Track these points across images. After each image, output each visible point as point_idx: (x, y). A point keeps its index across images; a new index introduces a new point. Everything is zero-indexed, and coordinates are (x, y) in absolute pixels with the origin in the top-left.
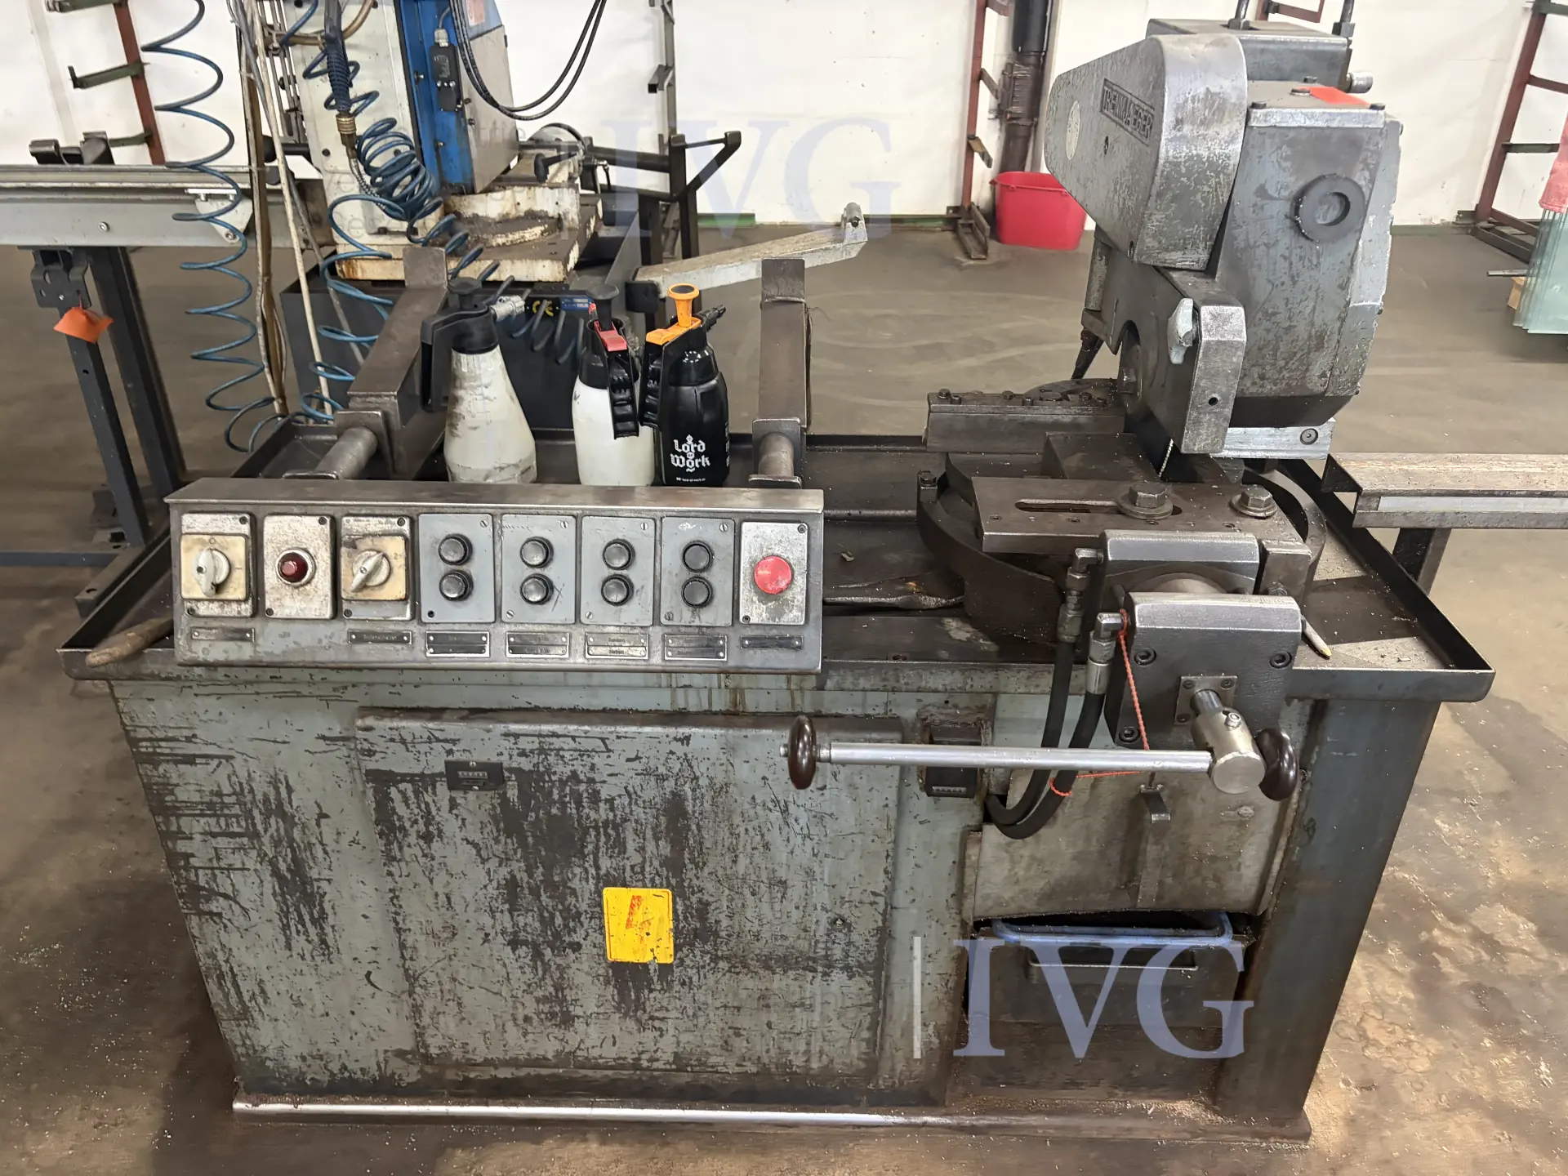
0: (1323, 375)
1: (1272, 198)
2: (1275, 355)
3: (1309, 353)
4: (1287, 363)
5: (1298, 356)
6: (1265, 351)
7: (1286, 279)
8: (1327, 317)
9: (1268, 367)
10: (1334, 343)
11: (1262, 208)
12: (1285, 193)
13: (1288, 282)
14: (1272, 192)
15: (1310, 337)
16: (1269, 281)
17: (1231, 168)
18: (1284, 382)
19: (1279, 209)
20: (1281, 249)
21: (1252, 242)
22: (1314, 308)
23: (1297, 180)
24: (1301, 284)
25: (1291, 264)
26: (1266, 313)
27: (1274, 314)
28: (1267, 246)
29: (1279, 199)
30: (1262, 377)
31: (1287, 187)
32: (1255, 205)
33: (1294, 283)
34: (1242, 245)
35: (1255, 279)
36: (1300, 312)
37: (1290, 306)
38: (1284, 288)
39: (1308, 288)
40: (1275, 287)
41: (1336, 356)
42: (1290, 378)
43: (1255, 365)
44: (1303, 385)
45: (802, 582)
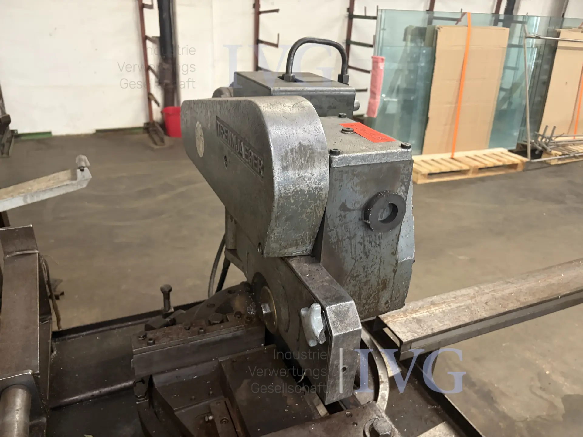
1: (349, 210)
3: (379, 293)
4: (367, 301)
7: (362, 255)
8: (387, 271)
11: (345, 217)
12: (358, 206)
13: (364, 257)
14: (349, 206)
17: (324, 196)
18: (366, 311)
19: (355, 215)
20: (358, 239)
21: (340, 238)
23: (364, 197)
25: (365, 246)
26: (353, 277)
28: (350, 238)
29: (354, 210)
31: (358, 202)
32: (340, 216)
33: (367, 256)
34: (335, 240)
35: (344, 259)
36: (372, 272)
37: (366, 270)
38: (362, 260)
39: (375, 258)
40: (356, 261)
41: (393, 291)
42: (369, 308)
44: (377, 310)
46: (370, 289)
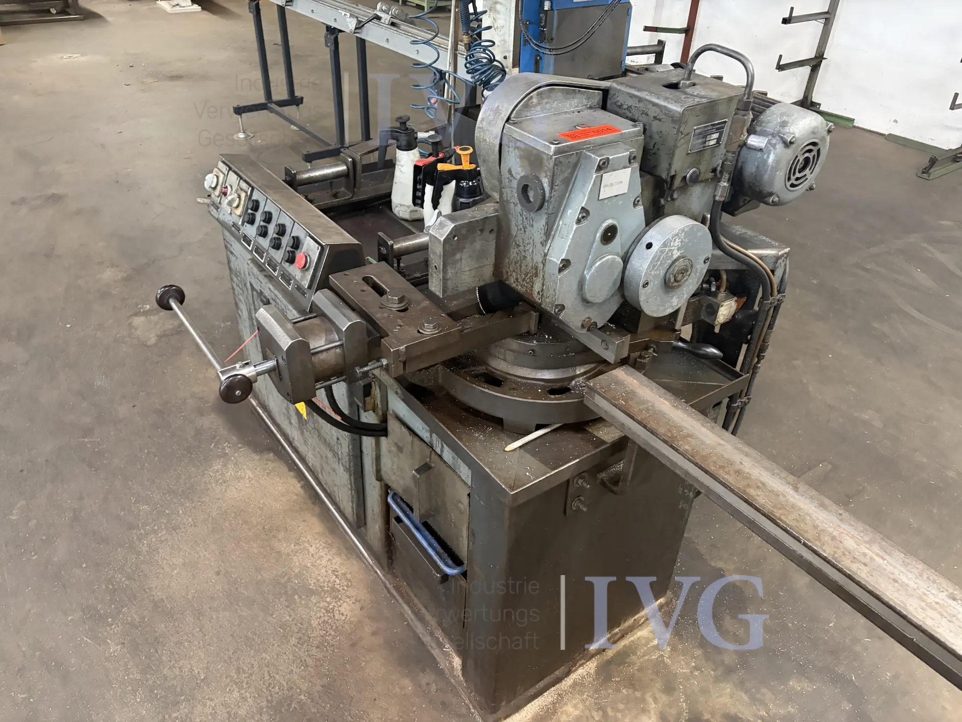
0: (538, 293)
1: (514, 177)
2: (521, 270)
3: (532, 276)
4: (525, 277)
5: (529, 275)
6: (517, 265)
7: (521, 226)
8: (538, 259)
9: (519, 275)
10: (541, 276)
11: (511, 181)
12: (519, 178)
13: (523, 231)
14: (513, 174)
15: (532, 267)
16: (516, 225)
20: (519, 208)
21: (509, 199)
22: (533, 251)
23: (522, 172)
24: (527, 234)
25: (523, 220)
27: (519, 245)
28: (514, 203)
29: (516, 179)
30: (517, 279)
31: (519, 175)
32: (508, 178)
33: (525, 231)
34: (505, 199)
35: (511, 221)
36: (528, 250)
37: (524, 244)
38: (521, 232)
39: (530, 237)
40: (518, 230)
41: (543, 285)
42: (526, 287)
43: (514, 271)
44: (532, 294)
45: (311, 271)
46: (527, 267)
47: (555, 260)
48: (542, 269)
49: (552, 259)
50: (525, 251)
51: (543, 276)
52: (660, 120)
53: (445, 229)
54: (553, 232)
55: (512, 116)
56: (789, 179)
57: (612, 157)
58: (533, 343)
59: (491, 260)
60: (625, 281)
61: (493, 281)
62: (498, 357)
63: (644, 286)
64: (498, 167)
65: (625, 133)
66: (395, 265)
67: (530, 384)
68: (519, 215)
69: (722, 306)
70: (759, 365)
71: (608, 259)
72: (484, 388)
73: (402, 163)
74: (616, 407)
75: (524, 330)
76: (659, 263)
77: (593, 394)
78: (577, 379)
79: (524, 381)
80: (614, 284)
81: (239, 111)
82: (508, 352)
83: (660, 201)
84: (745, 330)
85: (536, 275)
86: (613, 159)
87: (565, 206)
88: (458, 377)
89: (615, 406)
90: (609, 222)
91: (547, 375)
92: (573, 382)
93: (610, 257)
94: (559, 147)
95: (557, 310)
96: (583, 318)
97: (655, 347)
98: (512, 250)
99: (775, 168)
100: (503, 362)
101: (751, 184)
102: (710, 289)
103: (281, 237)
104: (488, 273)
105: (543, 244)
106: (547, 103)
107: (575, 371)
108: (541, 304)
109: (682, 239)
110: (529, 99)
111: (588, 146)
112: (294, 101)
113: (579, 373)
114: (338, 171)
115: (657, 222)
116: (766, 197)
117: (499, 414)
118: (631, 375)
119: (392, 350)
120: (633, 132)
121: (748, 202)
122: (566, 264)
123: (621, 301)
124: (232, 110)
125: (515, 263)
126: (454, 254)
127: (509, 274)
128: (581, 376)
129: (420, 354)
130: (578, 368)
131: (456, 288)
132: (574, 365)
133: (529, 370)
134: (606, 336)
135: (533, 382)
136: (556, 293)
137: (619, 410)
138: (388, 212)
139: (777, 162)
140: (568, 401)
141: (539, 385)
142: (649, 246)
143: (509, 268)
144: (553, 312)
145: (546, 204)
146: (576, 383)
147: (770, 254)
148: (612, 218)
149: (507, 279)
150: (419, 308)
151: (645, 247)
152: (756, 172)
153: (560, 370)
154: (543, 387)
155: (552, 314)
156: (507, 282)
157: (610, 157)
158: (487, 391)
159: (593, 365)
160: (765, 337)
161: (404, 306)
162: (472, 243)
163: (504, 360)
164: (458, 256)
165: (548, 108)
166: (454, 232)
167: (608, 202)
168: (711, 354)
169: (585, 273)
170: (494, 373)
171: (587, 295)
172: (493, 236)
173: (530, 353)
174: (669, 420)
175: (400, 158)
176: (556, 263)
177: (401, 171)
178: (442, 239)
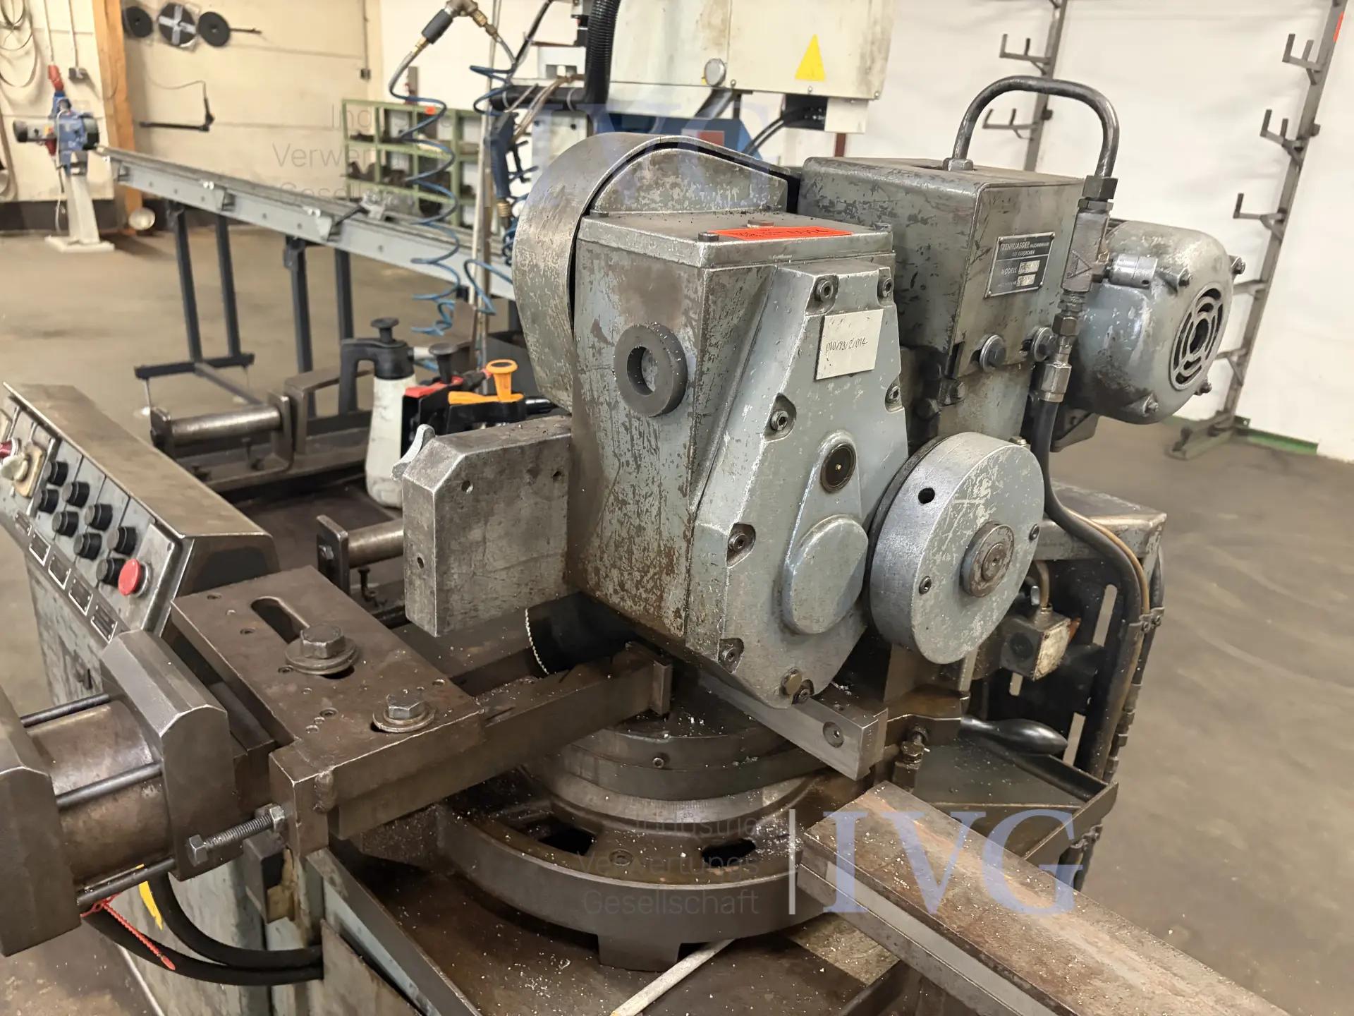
0: (677, 613)
1: (605, 340)
2: (630, 560)
3: (660, 573)
4: (642, 577)
5: (652, 571)
6: (621, 549)
7: (629, 456)
8: (674, 528)
9: (626, 574)
10: (684, 570)
11: (600, 352)
12: (617, 338)
13: (633, 466)
14: (605, 331)
15: (660, 552)
16: (615, 455)
18: (643, 604)
20: (620, 414)
21: (596, 394)
22: (659, 513)
23: (626, 323)
24: (644, 474)
25: (632, 439)
26: (617, 499)
27: (624, 503)
28: (609, 404)
29: (612, 344)
30: (622, 585)
31: (618, 330)
32: (593, 347)
33: (638, 467)
34: (588, 396)
35: (603, 447)
36: (647, 510)
37: (637, 498)
38: (628, 469)
39: (651, 480)
40: (621, 465)
41: (688, 592)
42: (646, 600)
43: (614, 566)
44: (660, 617)
45: (153, 598)
46: (646, 553)
47: (717, 527)
48: (683, 551)
49: (711, 526)
50: (639, 515)
51: (688, 571)
52: (925, 222)
53: (442, 466)
54: (708, 464)
55: (598, 203)
56: (1176, 363)
57: (845, 276)
58: (662, 737)
59: (558, 544)
60: (872, 580)
61: (564, 594)
62: (580, 777)
63: (921, 591)
64: (567, 326)
65: (858, 239)
66: (356, 586)
67: (658, 841)
68: (622, 429)
69: (1047, 637)
70: (1116, 759)
71: (839, 526)
72: (548, 860)
73: (385, 402)
74: (888, 898)
75: (639, 707)
76: (950, 535)
77: (820, 863)
78: (765, 820)
79: (645, 832)
80: (850, 586)
81: (145, 373)
82: (601, 762)
83: (930, 405)
84: (1081, 687)
85: (670, 569)
86: (846, 280)
87: (735, 398)
88: (484, 836)
89: (886, 894)
90: (836, 438)
91: (694, 813)
92: (758, 828)
93: (841, 521)
94: (719, 249)
95: (725, 654)
96: (784, 671)
97: (924, 732)
98: (607, 516)
99: (1153, 337)
100: (591, 788)
101: (1099, 376)
102: (1030, 601)
103: (101, 533)
104: (551, 575)
105: (686, 491)
106: (674, 185)
107: (760, 799)
108: (684, 641)
109: (993, 483)
110: (635, 170)
111: (781, 257)
112: (239, 359)
113: (767, 803)
114: (260, 421)
115: (934, 446)
116: (1131, 402)
117: (587, 923)
118: (902, 807)
119: (294, 783)
120: (876, 240)
121: (1081, 421)
122: (745, 535)
123: (861, 630)
124: (133, 374)
125: (617, 547)
126: (466, 528)
127: (603, 573)
128: (774, 811)
129: (375, 786)
130: (765, 791)
131: (473, 614)
132: (756, 785)
133: (653, 804)
134: (832, 712)
135: (664, 833)
136: (721, 610)
137: (897, 904)
138: (360, 495)
139: (1157, 323)
140: (756, 881)
141: (681, 840)
142: (927, 496)
143: (601, 559)
144: (716, 659)
145: (690, 391)
146: (764, 828)
147: (1133, 526)
148: (844, 429)
149: (598, 586)
150: (383, 665)
151: (917, 500)
152: (1110, 347)
153: (726, 800)
154: (689, 846)
155: (713, 663)
156: (598, 593)
157: (841, 276)
158: (555, 867)
159: (797, 783)
160: (1128, 697)
161: (346, 661)
162: (510, 502)
163: (595, 782)
164: (476, 534)
165: (676, 197)
166: (463, 474)
167: (834, 389)
168: (1039, 742)
169: (787, 561)
170: (571, 814)
171: (795, 613)
172: (559, 489)
173: (658, 763)
174: (1028, 928)
175: (380, 394)
176: (722, 535)
177: (383, 418)
178: (434, 491)
